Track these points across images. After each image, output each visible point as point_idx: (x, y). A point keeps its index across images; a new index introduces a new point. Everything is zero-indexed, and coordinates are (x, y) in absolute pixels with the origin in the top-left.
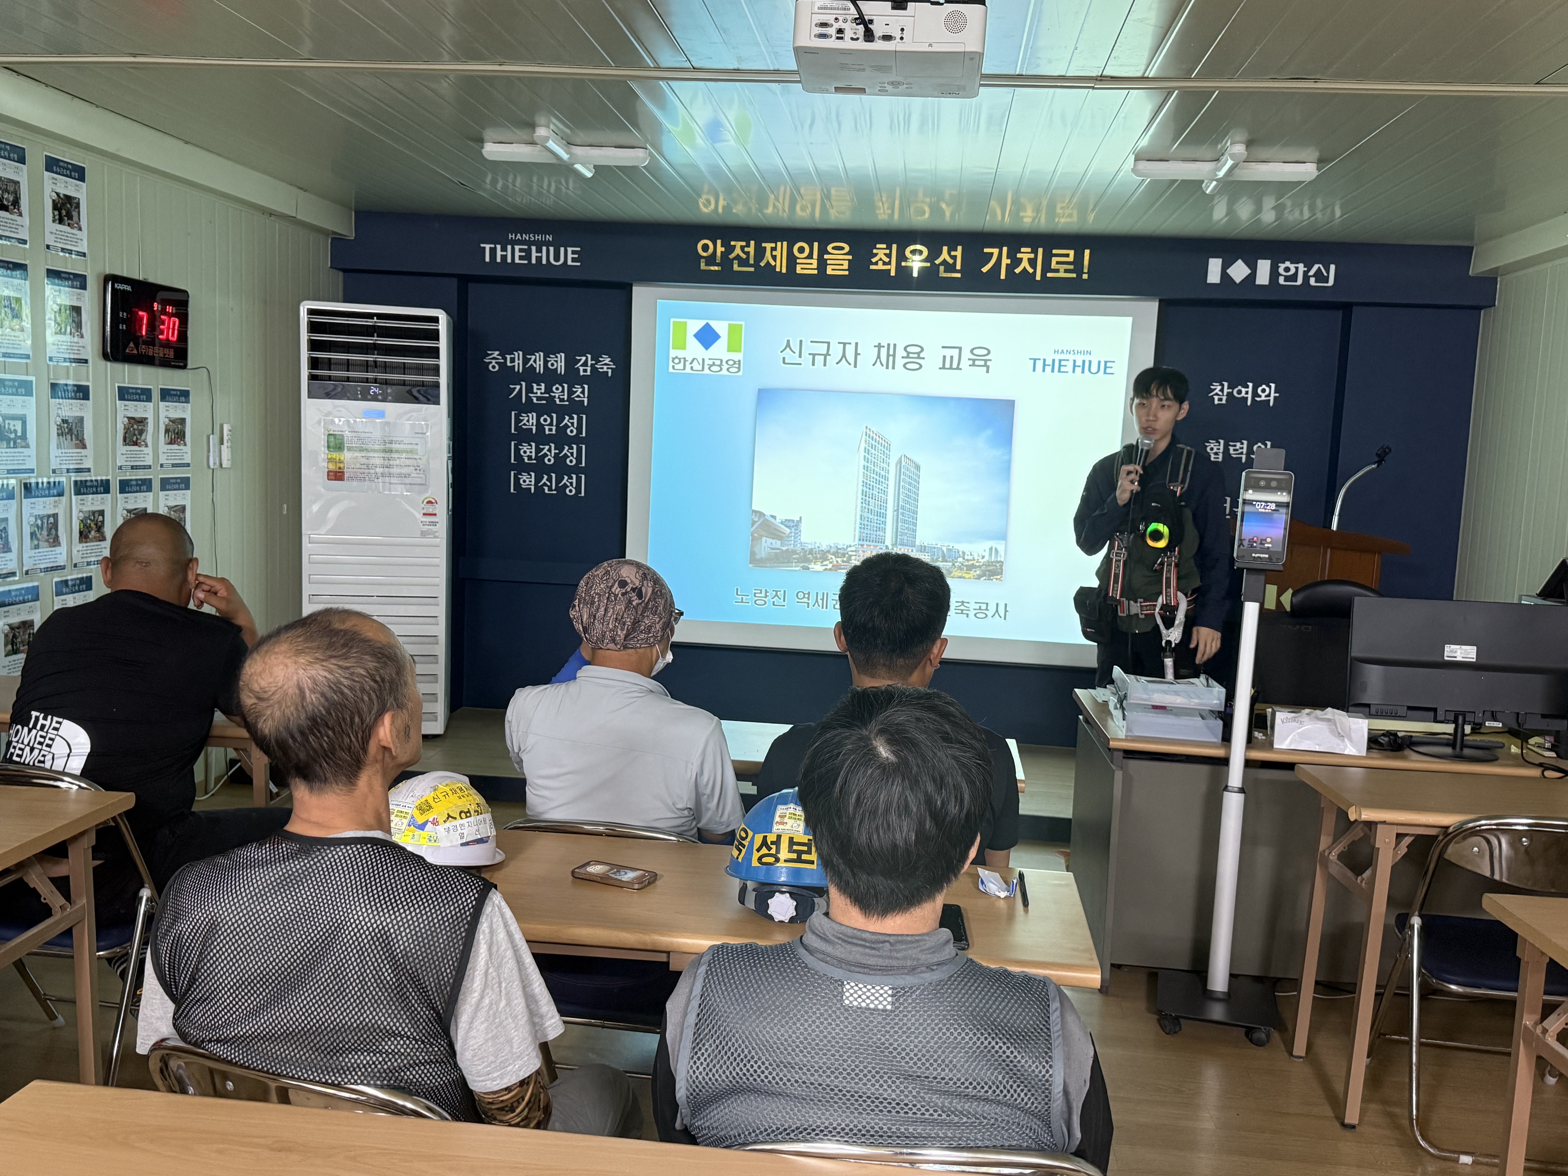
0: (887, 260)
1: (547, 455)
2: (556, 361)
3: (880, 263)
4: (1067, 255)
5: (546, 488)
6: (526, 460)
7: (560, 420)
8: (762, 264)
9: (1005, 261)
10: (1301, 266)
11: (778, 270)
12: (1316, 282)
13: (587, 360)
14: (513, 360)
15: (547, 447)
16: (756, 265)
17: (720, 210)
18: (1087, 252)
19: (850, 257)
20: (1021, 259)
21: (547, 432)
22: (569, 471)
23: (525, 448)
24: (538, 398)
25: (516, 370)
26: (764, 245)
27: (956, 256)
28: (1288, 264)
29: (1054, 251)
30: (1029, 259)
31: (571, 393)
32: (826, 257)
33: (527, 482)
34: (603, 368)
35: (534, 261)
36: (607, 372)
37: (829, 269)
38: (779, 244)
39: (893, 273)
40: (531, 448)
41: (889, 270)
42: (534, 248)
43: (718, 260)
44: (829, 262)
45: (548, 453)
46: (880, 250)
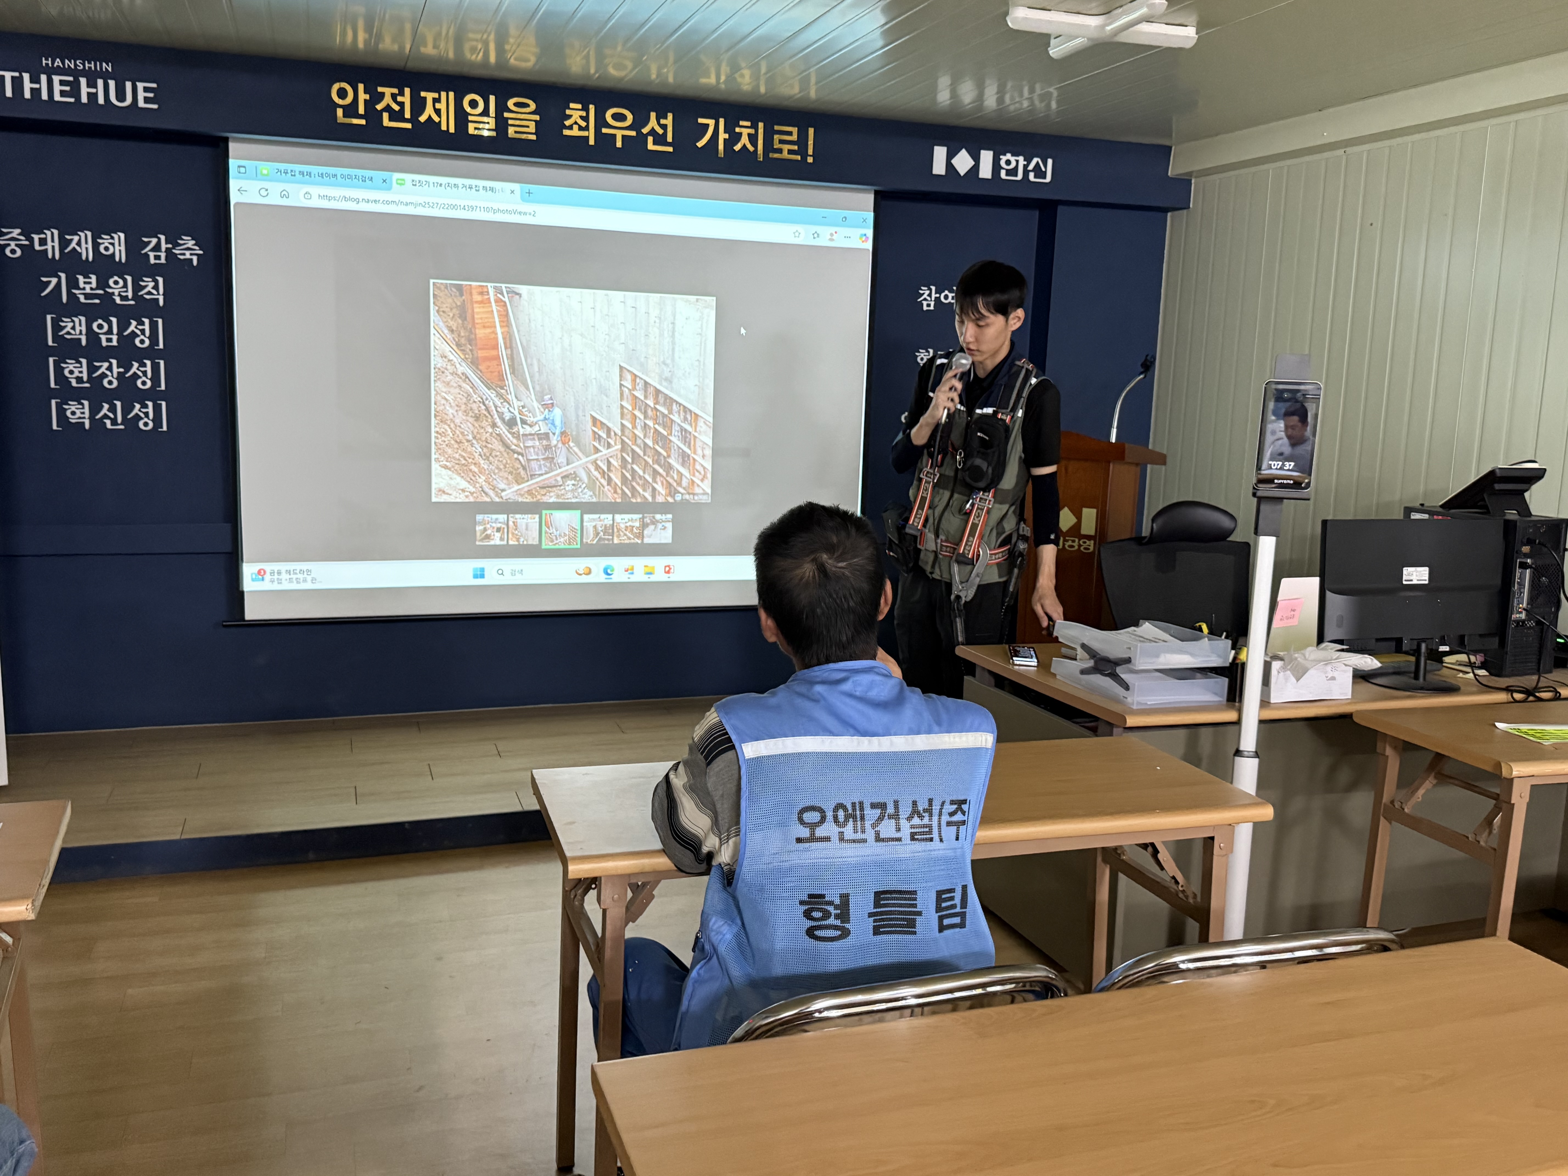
0: (583, 124)
1: (107, 376)
2: (112, 244)
3: (576, 127)
4: (790, 133)
5: (108, 423)
6: (74, 383)
7: (123, 325)
8: (422, 120)
9: (723, 136)
11: (444, 127)
13: (159, 244)
14: (43, 242)
15: (106, 365)
16: (414, 120)
17: (361, 44)
18: (811, 132)
19: (537, 119)
20: (740, 134)
21: (104, 343)
22: (142, 397)
23: (71, 367)
24: (88, 296)
25: (50, 255)
26: (423, 94)
27: (666, 125)
29: (776, 128)
30: (749, 135)
31: (137, 288)
32: (506, 115)
33: (78, 414)
34: (184, 254)
35: (84, 99)
36: (191, 260)
37: (511, 131)
38: (443, 94)
39: (592, 142)
40: (81, 367)
41: (587, 138)
42: (83, 81)
43: (361, 110)
44: (510, 122)
45: (108, 373)
46: (575, 111)
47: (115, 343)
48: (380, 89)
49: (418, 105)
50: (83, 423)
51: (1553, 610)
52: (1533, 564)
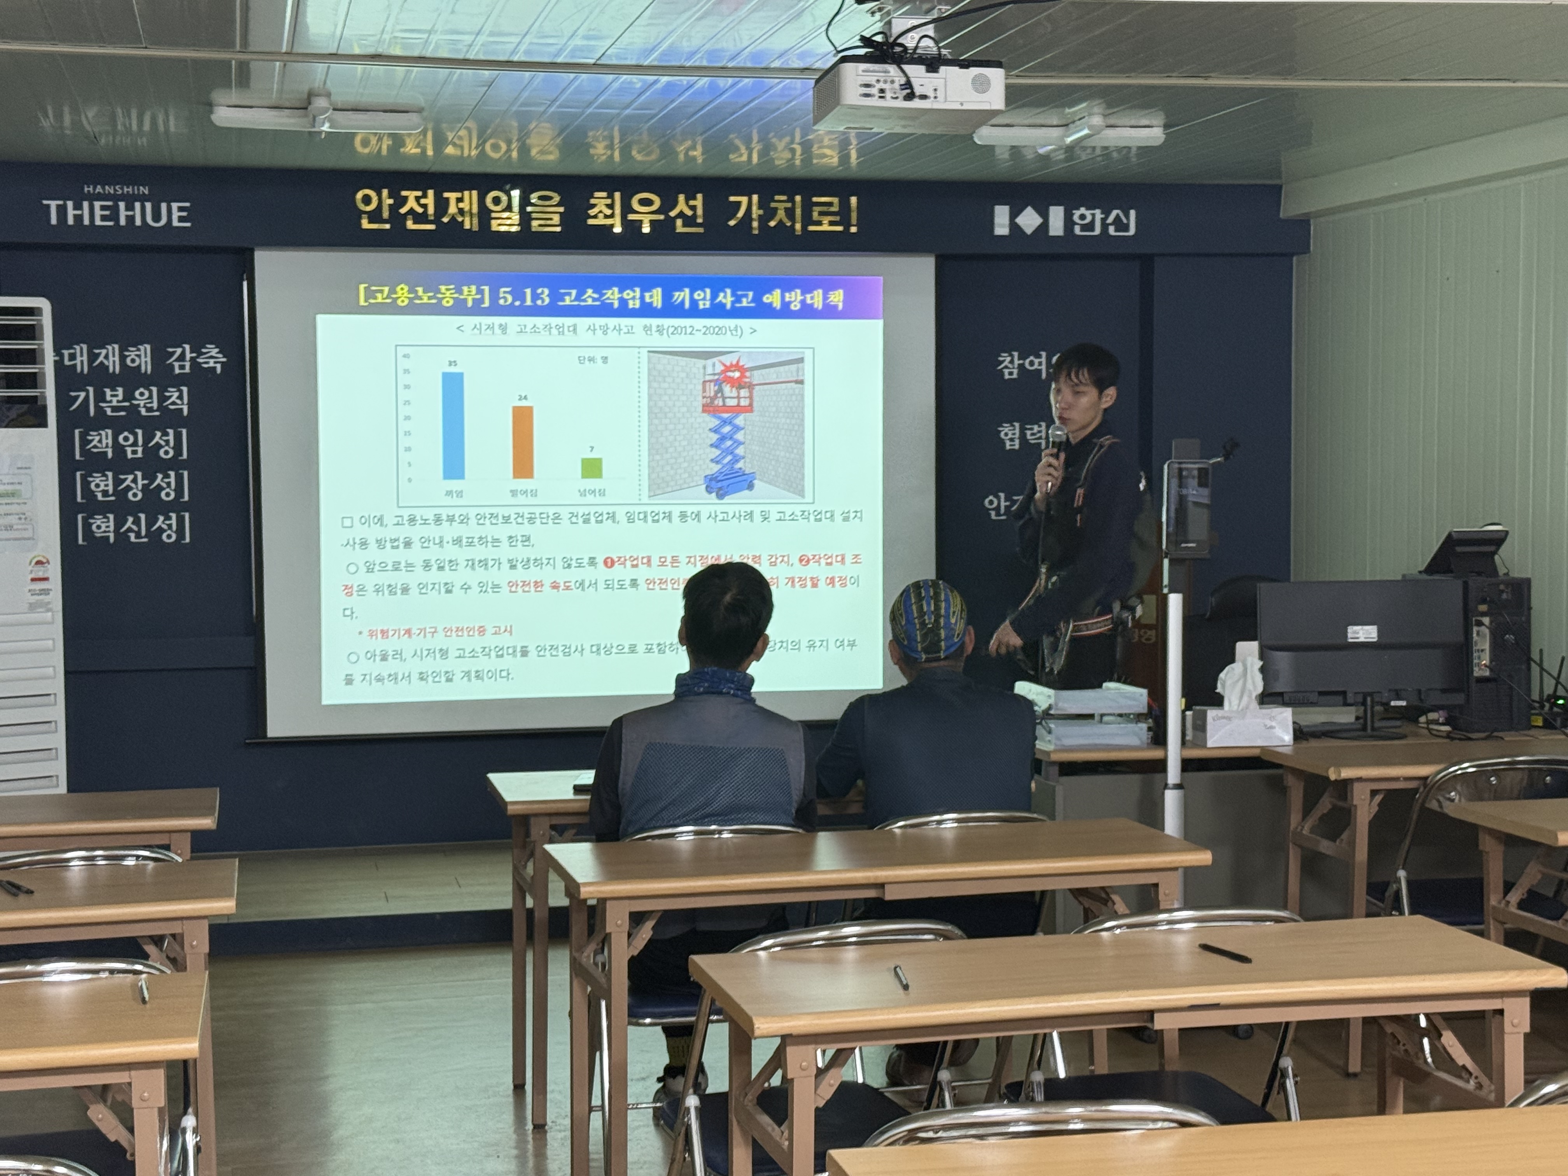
0: (608, 212)
1: (131, 488)
2: (139, 356)
3: (601, 215)
4: (830, 204)
5: (132, 536)
6: (100, 497)
7: (148, 438)
8: (445, 220)
9: (757, 212)
10: (1098, 212)
11: (467, 226)
12: (1116, 231)
13: (183, 354)
14: (72, 357)
15: (131, 477)
16: (437, 220)
17: (384, 152)
18: (854, 200)
19: (562, 209)
20: (776, 209)
21: (130, 456)
22: (166, 509)
23: (97, 481)
24: (115, 409)
25: (79, 369)
26: (446, 195)
27: (695, 206)
28: (1083, 210)
29: (815, 199)
30: (786, 209)
31: (162, 399)
32: (529, 209)
33: (103, 529)
34: (208, 363)
35: (123, 222)
36: (215, 368)
37: (535, 223)
38: (467, 193)
39: (618, 229)
40: (107, 480)
41: (612, 226)
42: (122, 205)
43: (386, 215)
44: (534, 216)
45: (133, 485)
46: (600, 200)
47: (140, 455)
48: (404, 193)
49: (442, 205)
50: (108, 537)
51: (1523, 667)
52: (1491, 622)
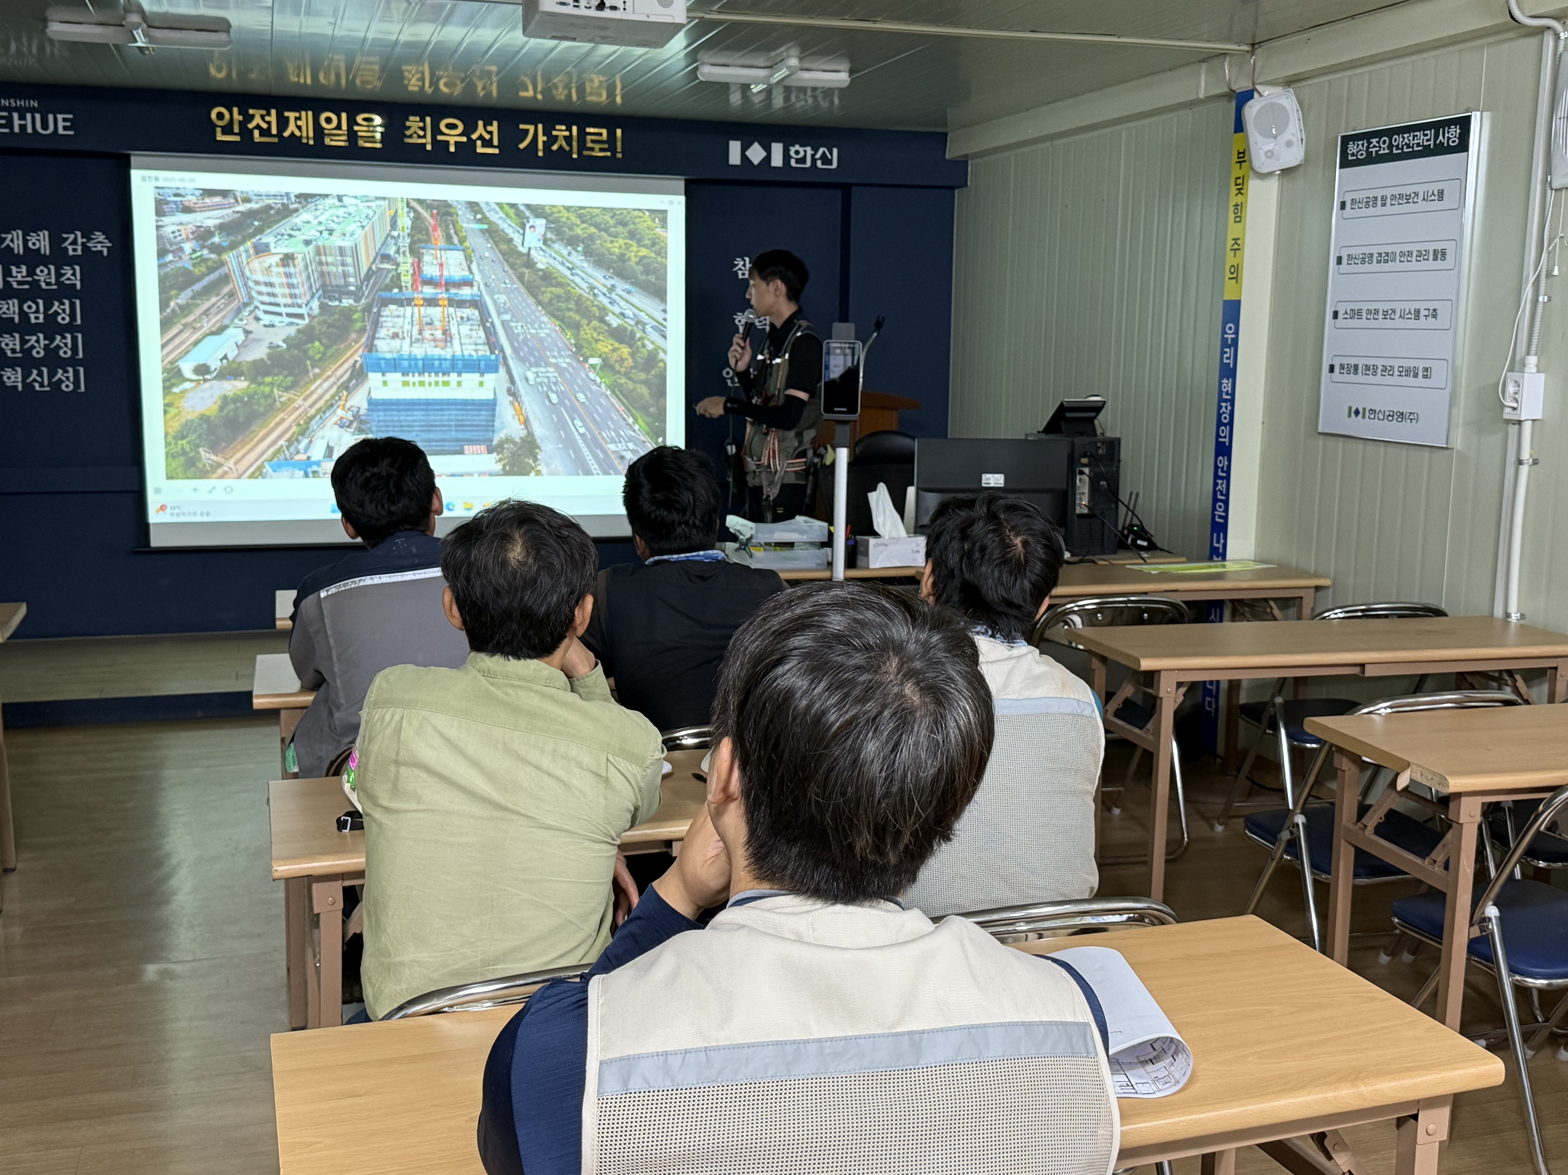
0: (421, 133)
1: (35, 347)
2: (39, 240)
3: (415, 135)
4: (600, 134)
5: (37, 386)
6: (9, 354)
7: (48, 306)
8: (286, 135)
9: (541, 139)
10: (808, 149)
11: (304, 141)
12: (822, 164)
13: (75, 238)
15: (34, 338)
16: (280, 135)
17: (235, 77)
18: (619, 132)
19: (382, 129)
20: (557, 136)
21: (33, 321)
22: (64, 364)
23: (7, 341)
24: (20, 283)
26: (286, 114)
27: (492, 131)
28: (797, 146)
29: (588, 130)
30: (564, 137)
31: (59, 275)
32: (355, 128)
33: (13, 379)
34: (95, 247)
35: (16, 129)
36: (101, 252)
37: (361, 141)
38: (303, 113)
39: (429, 147)
40: (15, 340)
41: (424, 145)
42: (16, 115)
43: (236, 129)
44: (360, 134)
45: (36, 345)
46: (414, 122)
47: (41, 320)
48: (251, 111)
49: (283, 123)
50: (16, 386)
51: (1113, 506)
52: (1090, 472)
